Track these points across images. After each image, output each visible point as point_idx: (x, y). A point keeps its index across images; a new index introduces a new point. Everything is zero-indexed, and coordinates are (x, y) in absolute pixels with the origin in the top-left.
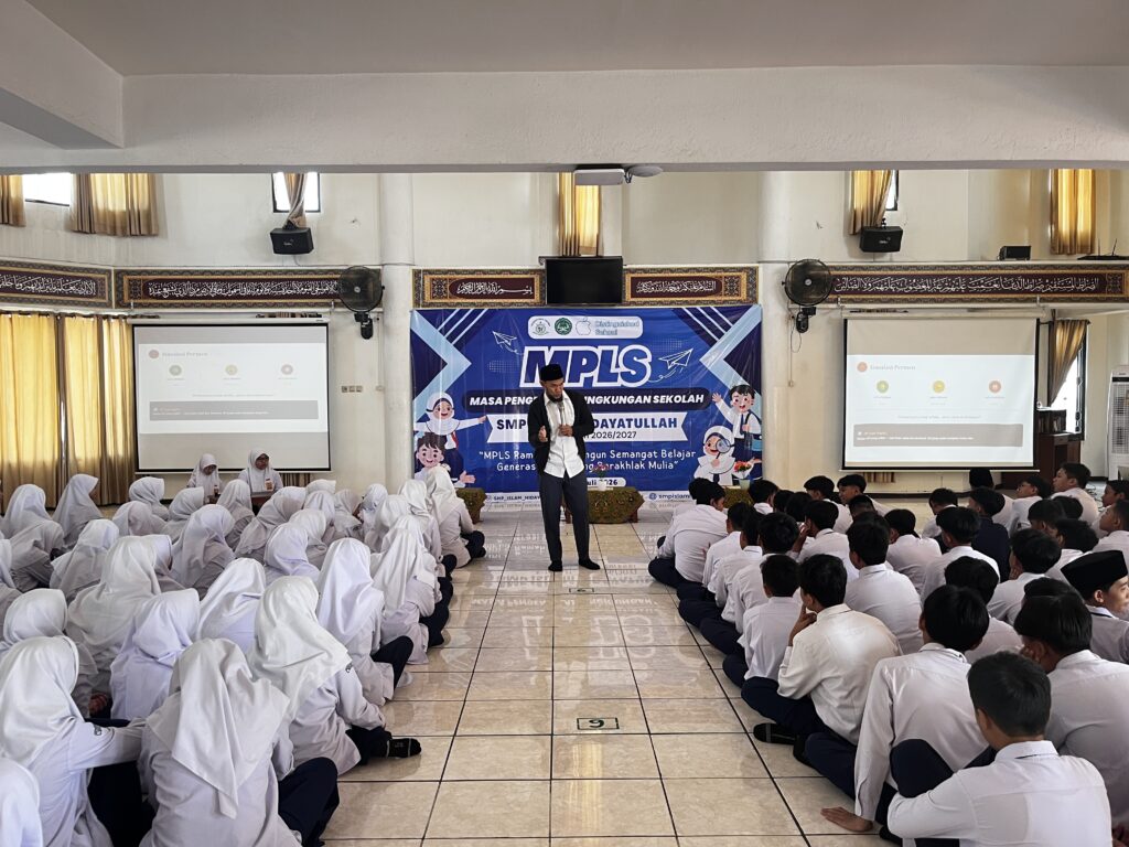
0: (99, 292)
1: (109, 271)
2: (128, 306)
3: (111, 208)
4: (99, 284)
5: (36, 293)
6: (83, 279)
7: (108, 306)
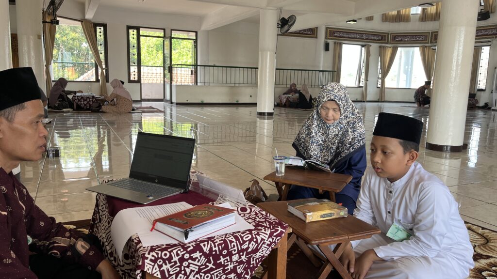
0: (425, 39)
1: (429, 33)
2: (433, 43)
3: (432, 12)
4: (426, 37)
5: (407, 41)
6: (421, 35)
7: (428, 43)
